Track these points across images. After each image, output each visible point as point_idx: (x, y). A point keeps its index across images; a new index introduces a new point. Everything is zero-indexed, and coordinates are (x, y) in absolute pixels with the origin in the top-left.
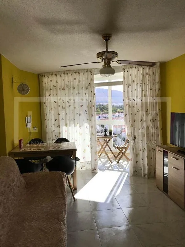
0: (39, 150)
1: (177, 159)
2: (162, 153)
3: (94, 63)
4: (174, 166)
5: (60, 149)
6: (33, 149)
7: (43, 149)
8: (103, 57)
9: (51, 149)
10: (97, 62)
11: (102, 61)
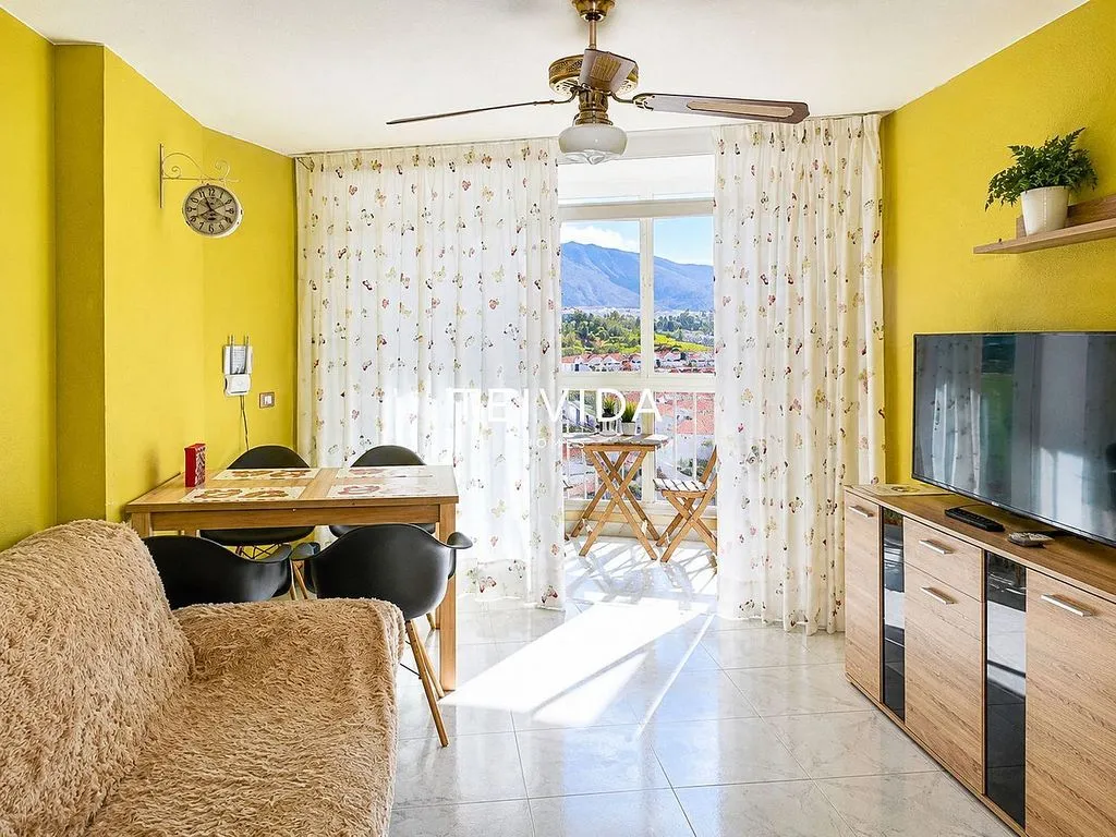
0: (277, 499)
1: (949, 550)
2: (877, 519)
3: (535, 103)
4: (933, 585)
5: (377, 495)
6: (245, 491)
7: (294, 494)
8: (575, 78)
9: (334, 494)
10: (552, 102)
11: (573, 98)
